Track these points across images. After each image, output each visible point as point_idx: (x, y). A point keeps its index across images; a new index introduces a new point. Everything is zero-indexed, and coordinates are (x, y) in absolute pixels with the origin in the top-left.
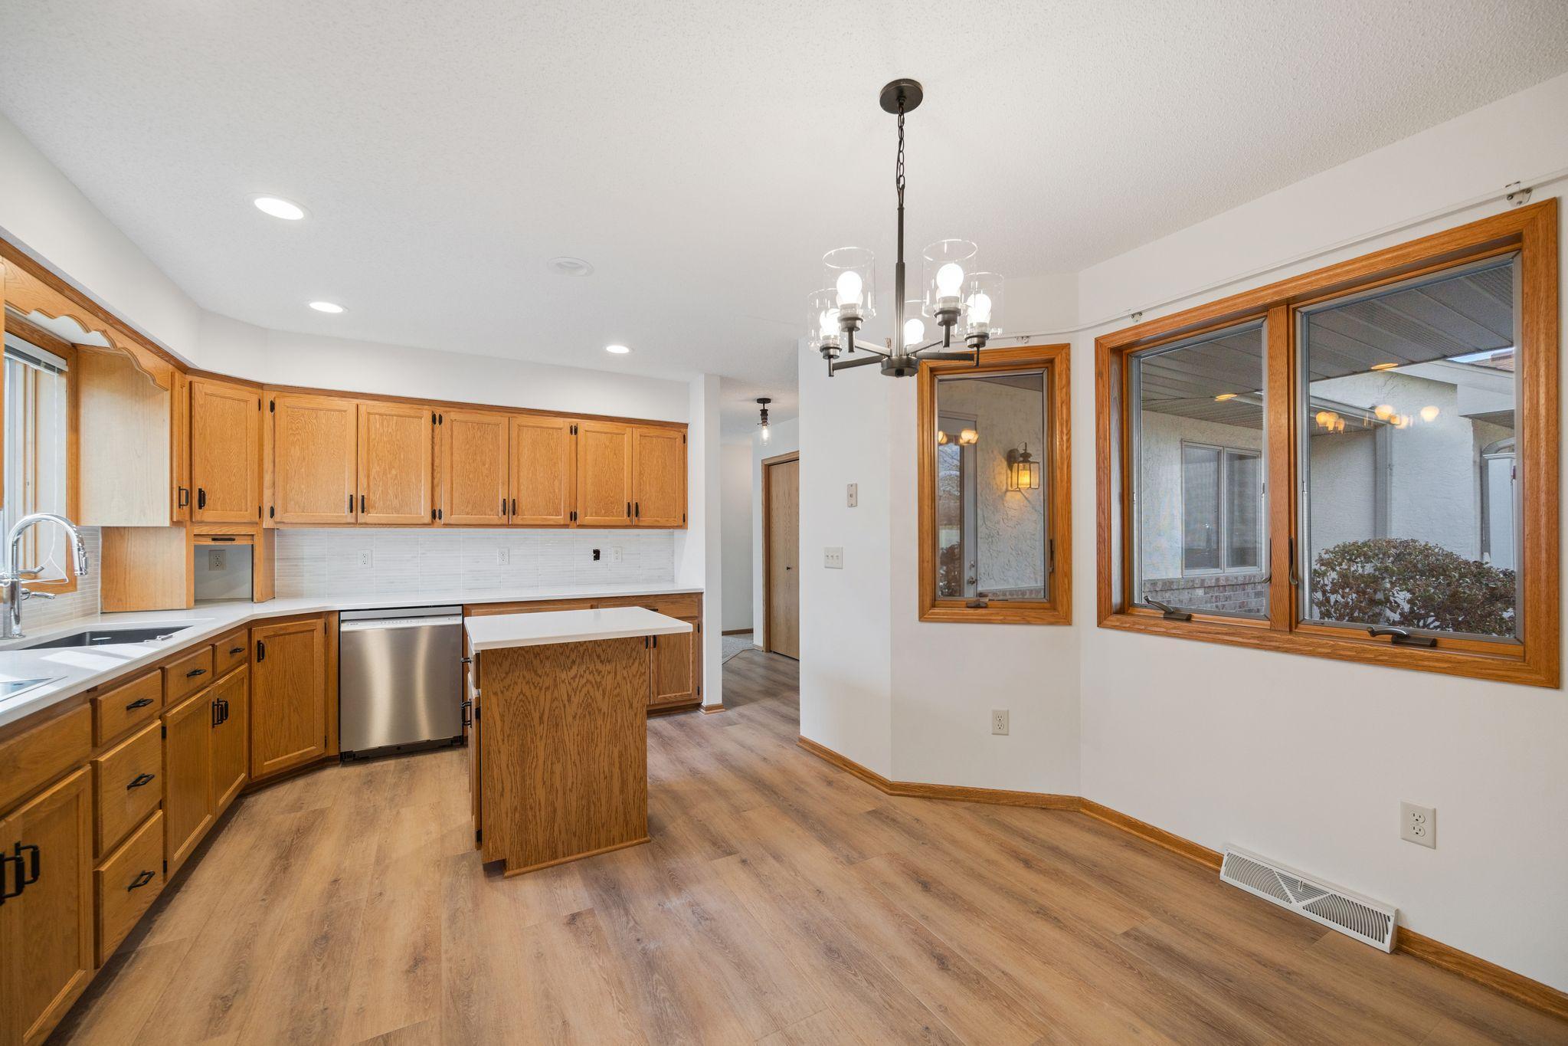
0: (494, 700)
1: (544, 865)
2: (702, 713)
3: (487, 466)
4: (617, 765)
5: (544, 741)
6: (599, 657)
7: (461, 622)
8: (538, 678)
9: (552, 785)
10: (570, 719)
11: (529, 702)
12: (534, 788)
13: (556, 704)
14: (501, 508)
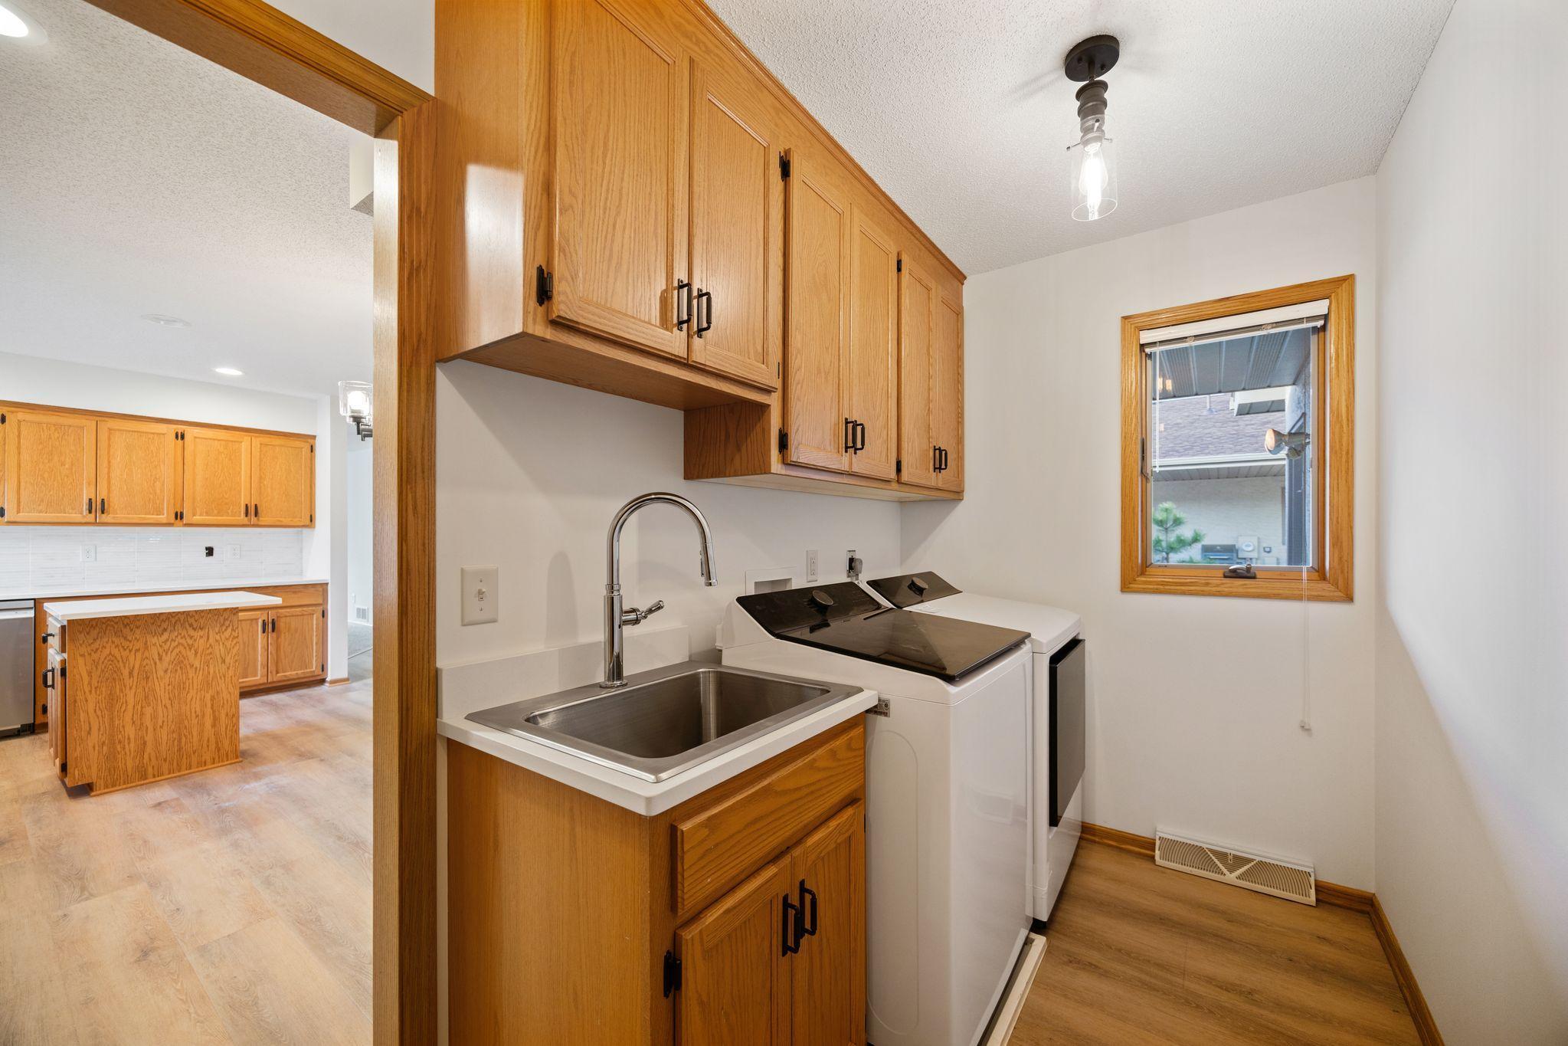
0: (81, 661)
1: (134, 784)
2: (326, 687)
3: (67, 466)
4: (209, 705)
5: (133, 691)
6: (191, 625)
7: (33, 615)
8: (128, 642)
9: (142, 724)
10: (161, 673)
11: (118, 661)
12: (123, 727)
13: (146, 661)
14: (85, 507)
